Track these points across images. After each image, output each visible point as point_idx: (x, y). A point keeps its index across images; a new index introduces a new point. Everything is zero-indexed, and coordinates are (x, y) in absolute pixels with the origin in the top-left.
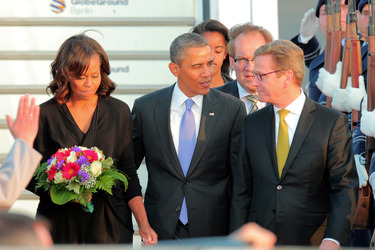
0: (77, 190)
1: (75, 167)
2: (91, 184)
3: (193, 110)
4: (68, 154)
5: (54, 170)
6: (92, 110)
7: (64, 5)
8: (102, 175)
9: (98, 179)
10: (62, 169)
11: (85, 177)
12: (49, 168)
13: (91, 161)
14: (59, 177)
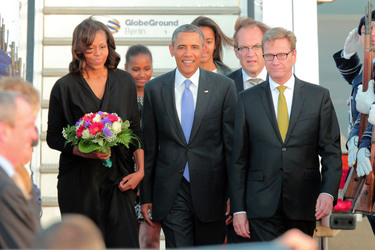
0: (101, 143)
1: (100, 126)
2: (112, 139)
3: (191, 88)
4: (93, 117)
5: (82, 129)
6: (104, 80)
7: (119, 27)
8: (121, 133)
9: (118, 135)
10: (89, 127)
11: (108, 133)
12: (77, 128)
13: (113, 122)
14: (86, 134)
